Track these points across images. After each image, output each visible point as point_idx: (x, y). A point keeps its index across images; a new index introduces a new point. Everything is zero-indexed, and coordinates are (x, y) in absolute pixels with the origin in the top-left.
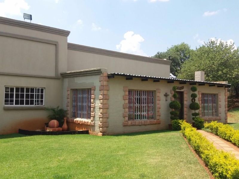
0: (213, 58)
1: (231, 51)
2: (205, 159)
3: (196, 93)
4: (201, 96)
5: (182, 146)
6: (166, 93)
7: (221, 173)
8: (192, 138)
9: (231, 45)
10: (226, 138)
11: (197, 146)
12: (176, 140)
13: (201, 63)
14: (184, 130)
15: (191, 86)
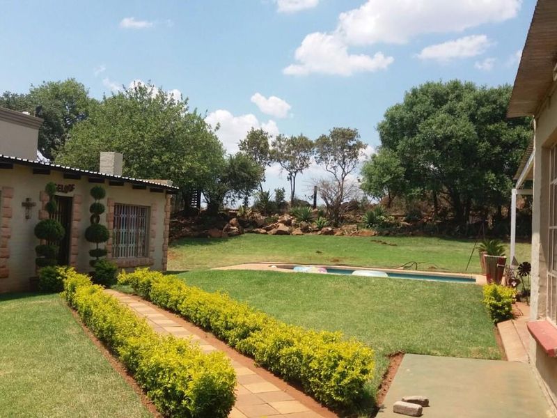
0: (141, 126)
1: (181, 114)
2: (127, 359)
3: (103, 202)
4: (112, 209)
5: (68, 332)
6: (28, 199)
7: (170, 388)
8: (95, 311)
9: (180, 101)
10: (168, 306)
11: (108, 329)
12: (52, 318)
13: (114, 135)
14: (74, 290)
15: (93, 185)
